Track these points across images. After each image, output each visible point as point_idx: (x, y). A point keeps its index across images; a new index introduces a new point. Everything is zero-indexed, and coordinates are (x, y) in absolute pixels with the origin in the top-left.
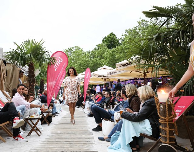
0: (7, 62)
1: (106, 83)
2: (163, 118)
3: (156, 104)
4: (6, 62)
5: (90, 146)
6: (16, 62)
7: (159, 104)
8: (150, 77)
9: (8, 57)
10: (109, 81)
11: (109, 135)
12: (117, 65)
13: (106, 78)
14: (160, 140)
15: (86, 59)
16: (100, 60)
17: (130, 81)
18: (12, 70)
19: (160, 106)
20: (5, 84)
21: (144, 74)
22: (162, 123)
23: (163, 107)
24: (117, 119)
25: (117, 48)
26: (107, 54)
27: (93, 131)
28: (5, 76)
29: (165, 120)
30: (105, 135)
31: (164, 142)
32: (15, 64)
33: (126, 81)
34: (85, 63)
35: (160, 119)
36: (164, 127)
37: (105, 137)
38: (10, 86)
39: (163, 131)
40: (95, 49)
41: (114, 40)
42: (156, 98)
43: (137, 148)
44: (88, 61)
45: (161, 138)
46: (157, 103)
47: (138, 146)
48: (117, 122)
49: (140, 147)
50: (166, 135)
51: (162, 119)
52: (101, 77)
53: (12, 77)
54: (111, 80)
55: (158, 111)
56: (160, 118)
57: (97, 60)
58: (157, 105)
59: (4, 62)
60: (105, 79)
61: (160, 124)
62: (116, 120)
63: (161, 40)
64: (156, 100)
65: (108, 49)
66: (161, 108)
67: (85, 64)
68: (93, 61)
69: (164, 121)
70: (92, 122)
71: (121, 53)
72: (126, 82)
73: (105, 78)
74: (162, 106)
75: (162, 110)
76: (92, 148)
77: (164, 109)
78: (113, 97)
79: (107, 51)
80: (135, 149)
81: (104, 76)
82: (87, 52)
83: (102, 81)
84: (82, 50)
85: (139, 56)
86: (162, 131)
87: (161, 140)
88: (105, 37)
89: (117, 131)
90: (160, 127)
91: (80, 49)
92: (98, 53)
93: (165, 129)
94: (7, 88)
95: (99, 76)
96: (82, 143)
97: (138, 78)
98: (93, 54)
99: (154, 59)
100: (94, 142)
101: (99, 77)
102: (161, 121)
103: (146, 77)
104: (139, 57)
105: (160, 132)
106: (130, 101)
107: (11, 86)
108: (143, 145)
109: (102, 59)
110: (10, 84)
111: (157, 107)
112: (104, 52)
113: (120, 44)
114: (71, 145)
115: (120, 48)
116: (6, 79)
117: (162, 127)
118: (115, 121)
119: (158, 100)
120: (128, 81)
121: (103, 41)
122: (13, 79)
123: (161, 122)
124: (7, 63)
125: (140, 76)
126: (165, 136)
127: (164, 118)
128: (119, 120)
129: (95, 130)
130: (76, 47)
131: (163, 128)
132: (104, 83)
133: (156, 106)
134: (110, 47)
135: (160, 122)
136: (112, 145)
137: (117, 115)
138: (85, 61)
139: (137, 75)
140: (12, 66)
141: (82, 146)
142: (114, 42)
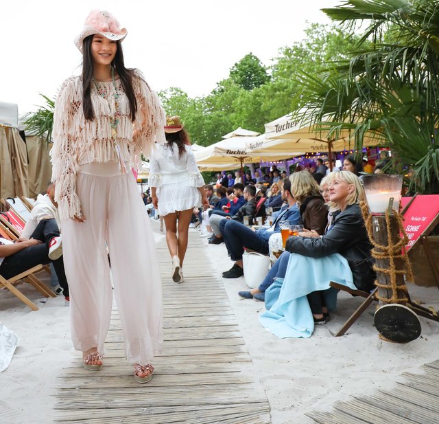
1: (243, 166)
2: (380, 246)
3: (364, 217)
4: (26, 134)
5: (221, 313)
6: (47, 132)
7: (369, 217)
8: (342, 149)
9: (29, 123)
10: (250, 162)
12: (268, 127)
13: (243, 156)
14: (374, 295)
15: (197, 116)
16: (226, 115)
17: (296, 159)
18: (38, 149)
19: (371, 220)
20: (25, 181)
21: (326, 144)
22: (379, 257)
23: (380, 223)
24: (276, 251)
25: (264, 88)
26: (241, 103)
27: (223, 277)
28: (26, 164)
29: (386, 251)
30: (250, 286)
31: (384, 299)
32: (46, 136)
33: (287, 160)
34: (193, 123)
35: (373, 250)
36: (384, 268)
38: (36, 185)
39: (382, 275)
40: (214, 92)
41: (256, 68)
42: (364, 204)
43: (324, 314)
44: (200, 118)
45: (377, 291)
46: (367, 215)
47: (325, 310)
48: (277, 257)
49: (330, 310)
50: (387, 284)
51: (380, 250)
52: (233, 155)
53: (39, 166)
54: (254, 161)
55: (369, 233)
56: (373, 246)
57: (220, 116)
58: (366, 218)
59: (22, 133)
60: (241, 159)
61: (374, 260)
62: (274, 253)
63: (364, 70)
64: (363, 207)
65: (242, 90)
66: (375, 227)
67: (194, 127)
68: (210, 118)
69: (383, 253)
70: (220, 258)
71: (272, 97)
72: (288, 162)
73: (241, 155)
74: (376, 221)
75: (377, 230)
76: (226, 317)
77: (381, 228)
78: (263, 199)
79: (242, 95)
80: (319, 316)
81: (239, 152)
82: (197, 99)
83: (236, 163)
84: (186, 96)
85: (318, 107)
86: (380, 275)
87: (378, 296)
88: (236, 65)
89: (277, 279)
90: (375, 267)
91: (181, 92)
92: (223, 99)
93: (386, 272)
94: (30, 190)
95: (228, 152)
96: (203, 305)
97: (315, 153)
98: (210, 102)
99: (350, 112)
100: (227, 304)
101: (229, 155)
102: (376, 255)
103: (332, 150)
104: (318, 109)
105: (375, 278)
106: (303, 208)
107: (39, 186)
108: (337, 306)
109: (233, 111)
110: (35, 182)
111: (366, 224)
112: (234, 97)
113: (270, 77)
114: (179, 311)
115: (269, 87)
116: (27, 172)
117: (379, 267)
118: (271, 254)
119: (367, 207)
120: (292, 159)
121: (232, 73)
122: (42, 171)
123: (376, 257)
124: (28, 136)
125: (318, 148)
126: (387, 286)
127: (383, 247)
128: (281, 252)
129: (227, 275)
130: (172, 89)
131: (382, 270)
132: (239, 166)
133: (363, 221)
134: (246, 84)
135: (373, 255)
136: (268, 308)
137: (276, 242)
138: (194, 119)
139: (312, 147)
140: (38, 141)
141: (203, 314)
142: (254, 72)
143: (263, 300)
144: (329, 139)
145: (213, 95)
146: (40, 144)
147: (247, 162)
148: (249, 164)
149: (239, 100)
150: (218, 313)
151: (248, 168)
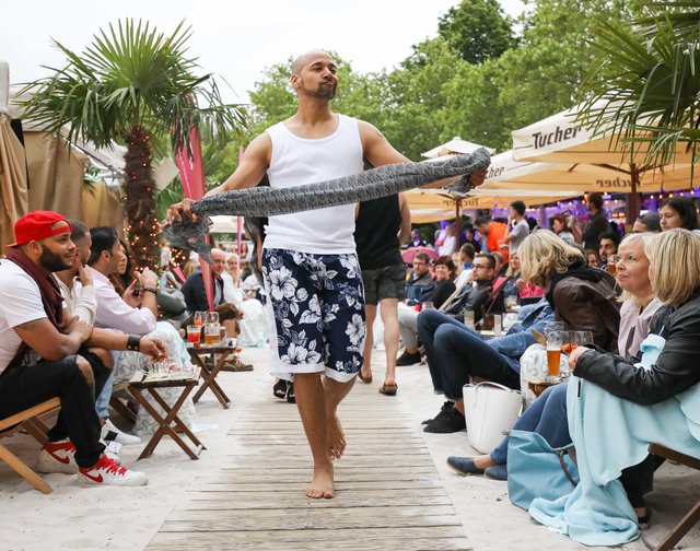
0: (26, 125)
1: (461, 215)
4: (25, 128)
5: (426, 501)
6: (68, 126)
9: (31, 105)
10: (475, 207)
11: (496, 450)
12: (518, 137)
15: (370, 111)
16: (427, 111)
17: (562, 206)
18: (48, 160)
24: (536, 381)
25: (510, 59)
26: (460, 88)
27: (426, 430)
28: (23, 190)
30: (481, 449)
32: (66, 134)
33: (546, 205)
37: (478, 459)
40: (407, 64)
41: (492, 21)
44: (375, 115)
48: (537, 394)
53: (52, 195)
54: (483, 204)
57: (415, 114)
59: (16, 125)
60: (458, 200)
62: (532, 386)
65: (463, 64)
68: (397, 116)
70: (419, 392)
72: (548, 209)
76: (435, 510)
78: (501, 280)
79: (462, 74)
82: (371, 78)
83: (445, 207)
84: (349, 70)
88: (452, 11)
92: (421, 80)
96: (387, 485)
98: (398, 84)
100: (437, 483)
103: (639, 189)
109: (440, 106)
112: (446, 76)
113: (518, 40)
114: (341, 496)
115: (519, 59)
116: (25, 205)
118: (524, 387)
120: (555, 204)
121: (442, 27)
124: (28, 133)
128: (545, 384)
129: (434, 426)
132: (452, 214)
134: (471, 53)
137: (534, 363)
139: (598, 182)
140: (48, 145)
141: (391, 502)
142: (489, 30)
143: (504, 478)
144: (633, 166)
145: (402, 69)
146: (54, 150)
147: (469, 207)
148: (470, 210)
149: (455, 83)
150: (420, 501)
151: (468, 218)
